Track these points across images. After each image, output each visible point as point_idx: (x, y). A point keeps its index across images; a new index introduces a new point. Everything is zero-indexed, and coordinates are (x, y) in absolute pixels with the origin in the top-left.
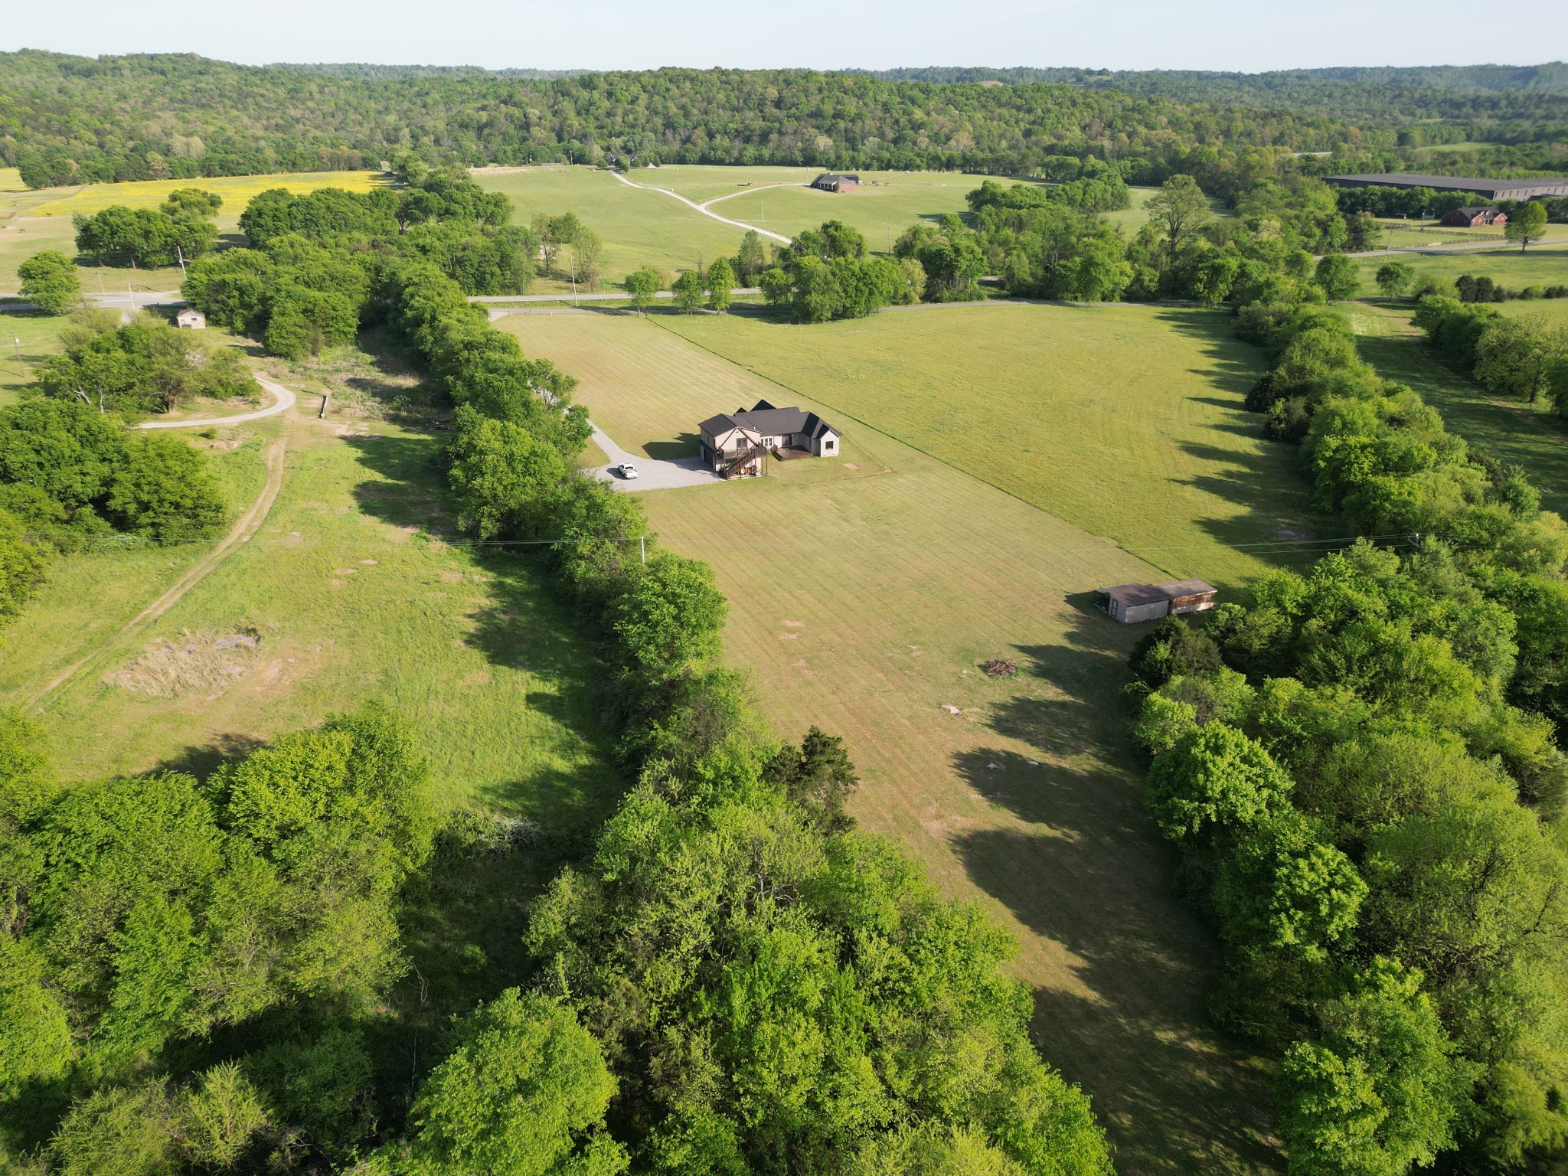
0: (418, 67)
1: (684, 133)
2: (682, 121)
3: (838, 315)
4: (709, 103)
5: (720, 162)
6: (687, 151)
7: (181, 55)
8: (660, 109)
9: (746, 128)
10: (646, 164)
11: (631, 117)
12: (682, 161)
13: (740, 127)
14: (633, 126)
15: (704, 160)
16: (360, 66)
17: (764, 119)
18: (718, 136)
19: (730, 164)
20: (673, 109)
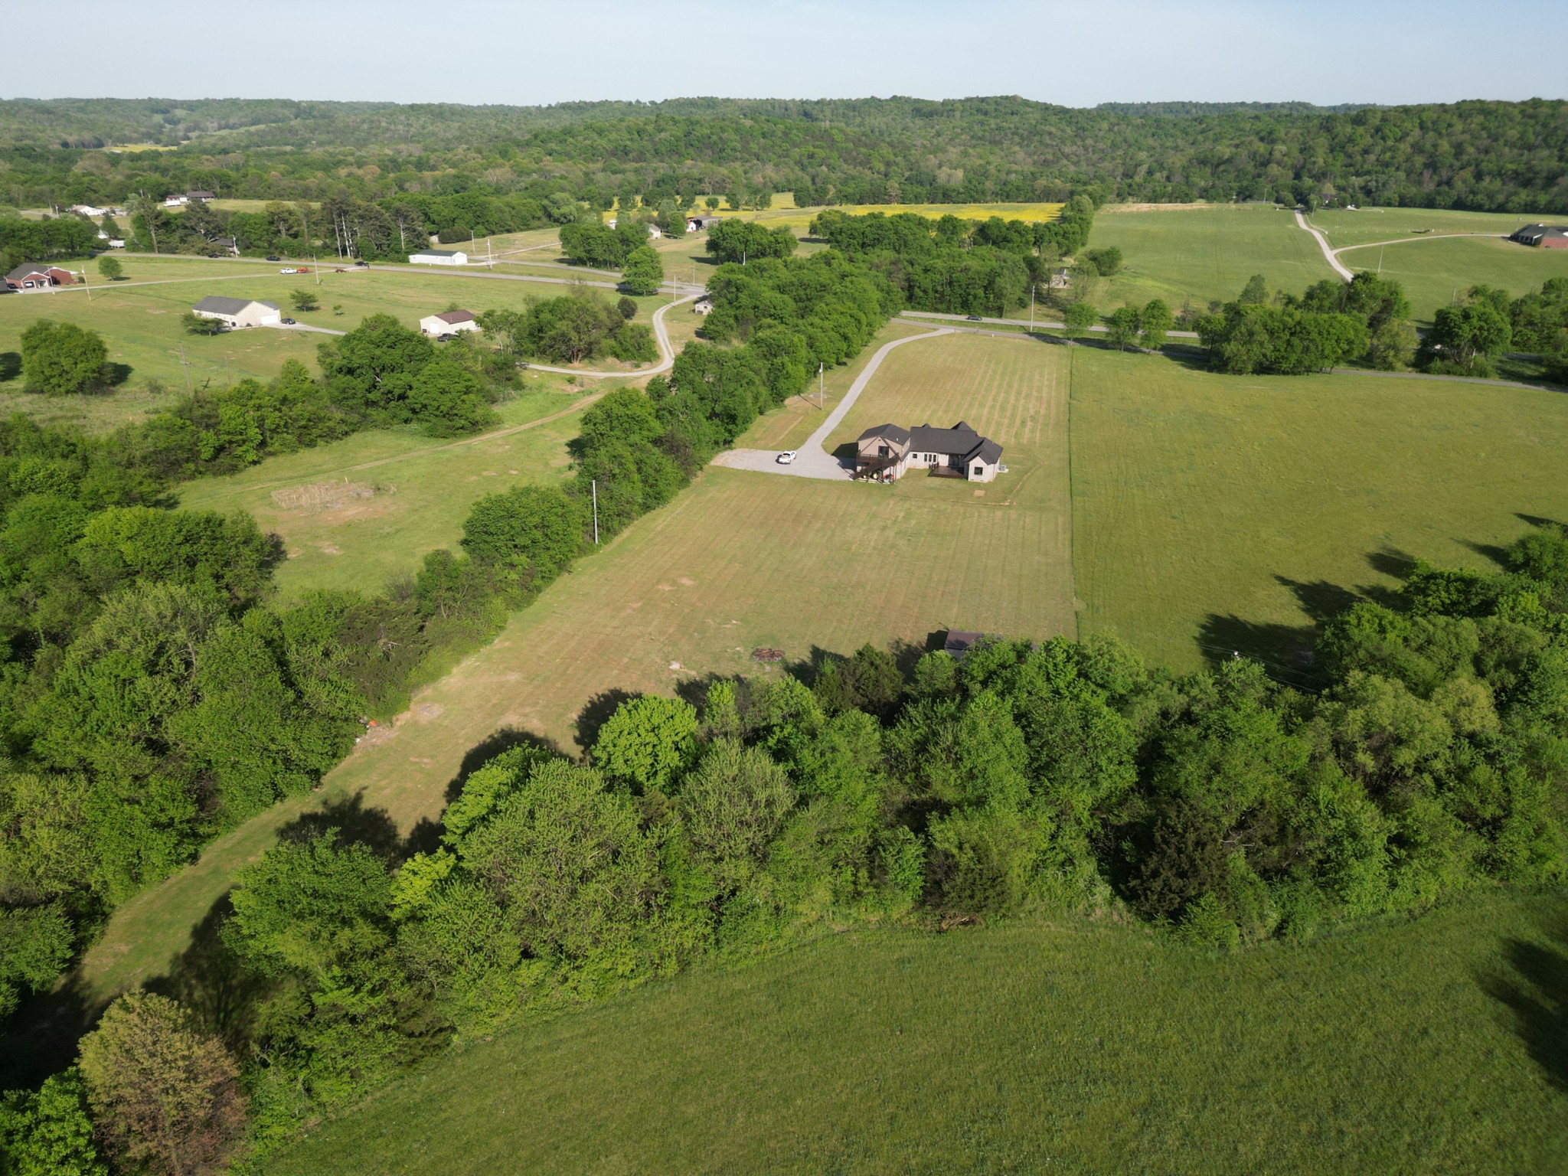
0: (1243, 104)
1: (1445, 173)
2: (1450, 160)
3: (1264, 368)
4: (1496, 140)
5: (1478, 208)
6: (1439, 193)
7: (1007, 98)
8: (1428, 146)
9: (1530, 169)
10: (1344, 205)
11: (1388, 154)
12: (1430, 204)
13: (1522, 168)
14: (1387, 165)
15: (1459, 205)
16: (1183, 104)
17: (1561, 159)
18: (1487, 179)
19: (1489, 210)
20: (1445, 146)
